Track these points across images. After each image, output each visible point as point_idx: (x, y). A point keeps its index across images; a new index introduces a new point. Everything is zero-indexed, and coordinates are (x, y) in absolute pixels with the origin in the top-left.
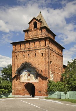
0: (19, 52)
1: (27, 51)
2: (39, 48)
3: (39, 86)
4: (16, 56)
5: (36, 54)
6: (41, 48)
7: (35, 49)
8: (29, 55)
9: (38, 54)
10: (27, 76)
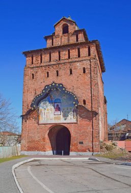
0: (37, 67)
1: (54, 65)
2: (77, 60)
3: (80, 130)
4: (33, 75)
5: (73, 69)
6: (80, 59)
7: (70, 60)
8: (57, 72)
9: (75, 69)
10: (53, 112)
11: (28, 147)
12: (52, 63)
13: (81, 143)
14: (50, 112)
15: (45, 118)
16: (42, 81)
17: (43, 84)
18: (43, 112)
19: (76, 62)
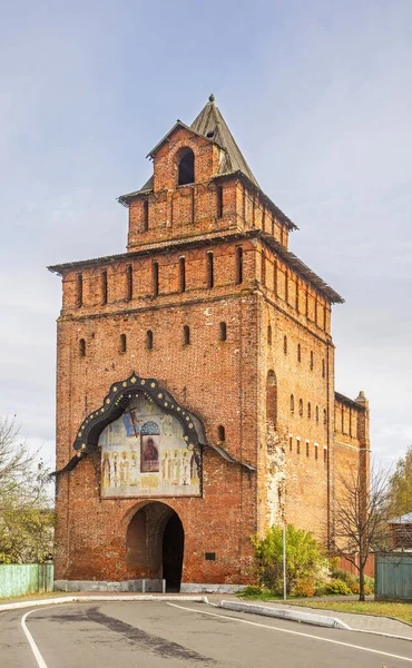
0: (93, 317)
1: (140, 311)
2: (203, 295)
3: (208, 518)
4: (82, 342)
5: (191, 327)
6: (214, 294)
7: (185, 298)
8: (150, 334)
9: (199, 326)
10: (139, 462)
11: (72, 566)
12: (135, 305)
13: (210, 557)
14: (131, 462)
15: (116, 481)
16: (108, 363)
17: (110, 373)
18: (112, 464)
19: (199, 302)
